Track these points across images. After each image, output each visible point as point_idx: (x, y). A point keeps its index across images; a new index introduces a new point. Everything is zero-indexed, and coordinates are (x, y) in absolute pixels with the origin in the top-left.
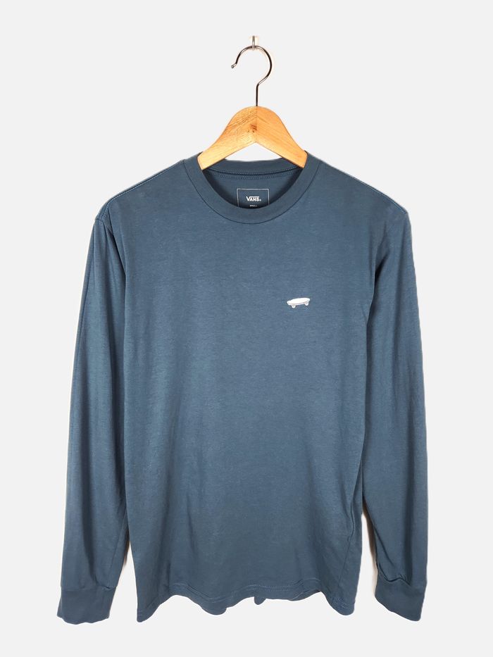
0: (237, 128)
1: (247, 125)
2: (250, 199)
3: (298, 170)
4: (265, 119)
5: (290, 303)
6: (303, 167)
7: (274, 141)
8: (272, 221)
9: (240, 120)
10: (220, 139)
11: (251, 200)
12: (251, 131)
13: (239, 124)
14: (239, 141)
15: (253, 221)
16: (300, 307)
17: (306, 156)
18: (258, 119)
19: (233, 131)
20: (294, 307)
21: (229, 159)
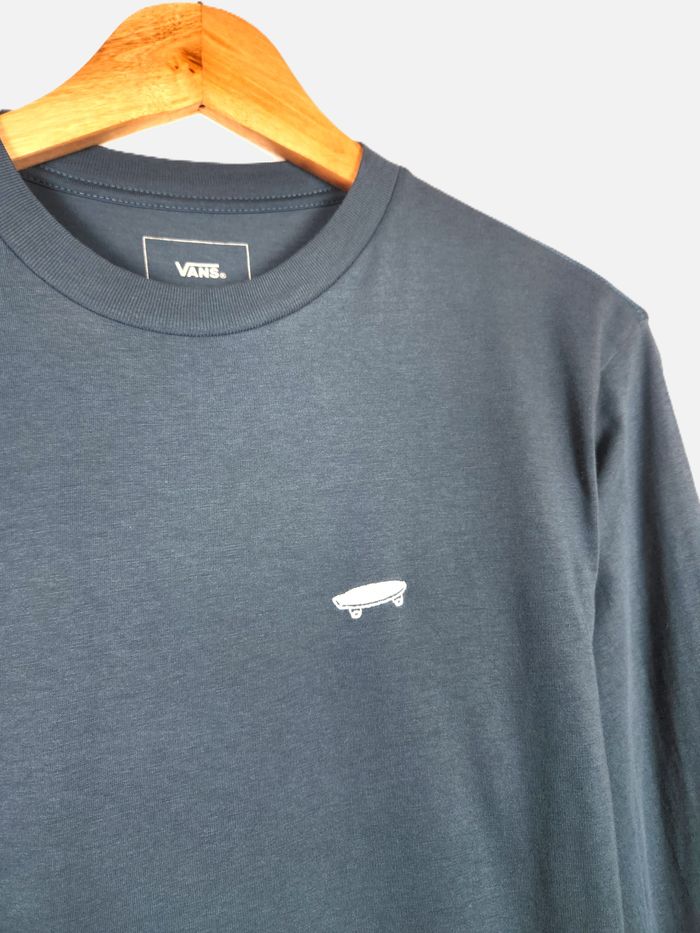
0: (137, 50)
1: (171, 48)
2: (187, 270)
3: (336, 192)
4: (228, 41)
5: (342, 601)
6: (353, 181)
7: (257, 101)
8: (267, 331)
9: (149, 30)
10: (84, 74)
11: (192, 273)
12: (185, 66)
13: (146, 41)
14: (145, 89)
15: (203, 327)
16: (377, 615)
17: (357, 151)
18: (206, 38)
19: (126, 57)
20: (356, 615)
21: (110, 145)
